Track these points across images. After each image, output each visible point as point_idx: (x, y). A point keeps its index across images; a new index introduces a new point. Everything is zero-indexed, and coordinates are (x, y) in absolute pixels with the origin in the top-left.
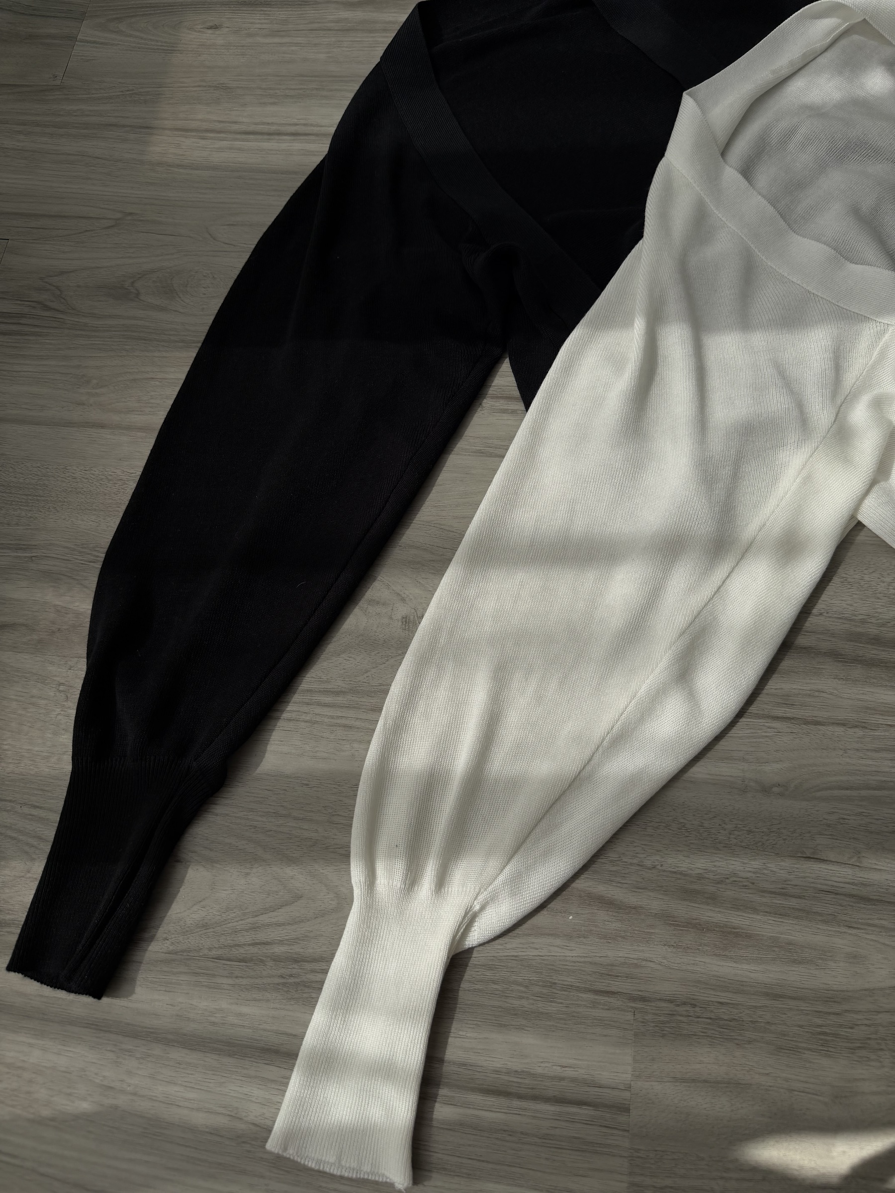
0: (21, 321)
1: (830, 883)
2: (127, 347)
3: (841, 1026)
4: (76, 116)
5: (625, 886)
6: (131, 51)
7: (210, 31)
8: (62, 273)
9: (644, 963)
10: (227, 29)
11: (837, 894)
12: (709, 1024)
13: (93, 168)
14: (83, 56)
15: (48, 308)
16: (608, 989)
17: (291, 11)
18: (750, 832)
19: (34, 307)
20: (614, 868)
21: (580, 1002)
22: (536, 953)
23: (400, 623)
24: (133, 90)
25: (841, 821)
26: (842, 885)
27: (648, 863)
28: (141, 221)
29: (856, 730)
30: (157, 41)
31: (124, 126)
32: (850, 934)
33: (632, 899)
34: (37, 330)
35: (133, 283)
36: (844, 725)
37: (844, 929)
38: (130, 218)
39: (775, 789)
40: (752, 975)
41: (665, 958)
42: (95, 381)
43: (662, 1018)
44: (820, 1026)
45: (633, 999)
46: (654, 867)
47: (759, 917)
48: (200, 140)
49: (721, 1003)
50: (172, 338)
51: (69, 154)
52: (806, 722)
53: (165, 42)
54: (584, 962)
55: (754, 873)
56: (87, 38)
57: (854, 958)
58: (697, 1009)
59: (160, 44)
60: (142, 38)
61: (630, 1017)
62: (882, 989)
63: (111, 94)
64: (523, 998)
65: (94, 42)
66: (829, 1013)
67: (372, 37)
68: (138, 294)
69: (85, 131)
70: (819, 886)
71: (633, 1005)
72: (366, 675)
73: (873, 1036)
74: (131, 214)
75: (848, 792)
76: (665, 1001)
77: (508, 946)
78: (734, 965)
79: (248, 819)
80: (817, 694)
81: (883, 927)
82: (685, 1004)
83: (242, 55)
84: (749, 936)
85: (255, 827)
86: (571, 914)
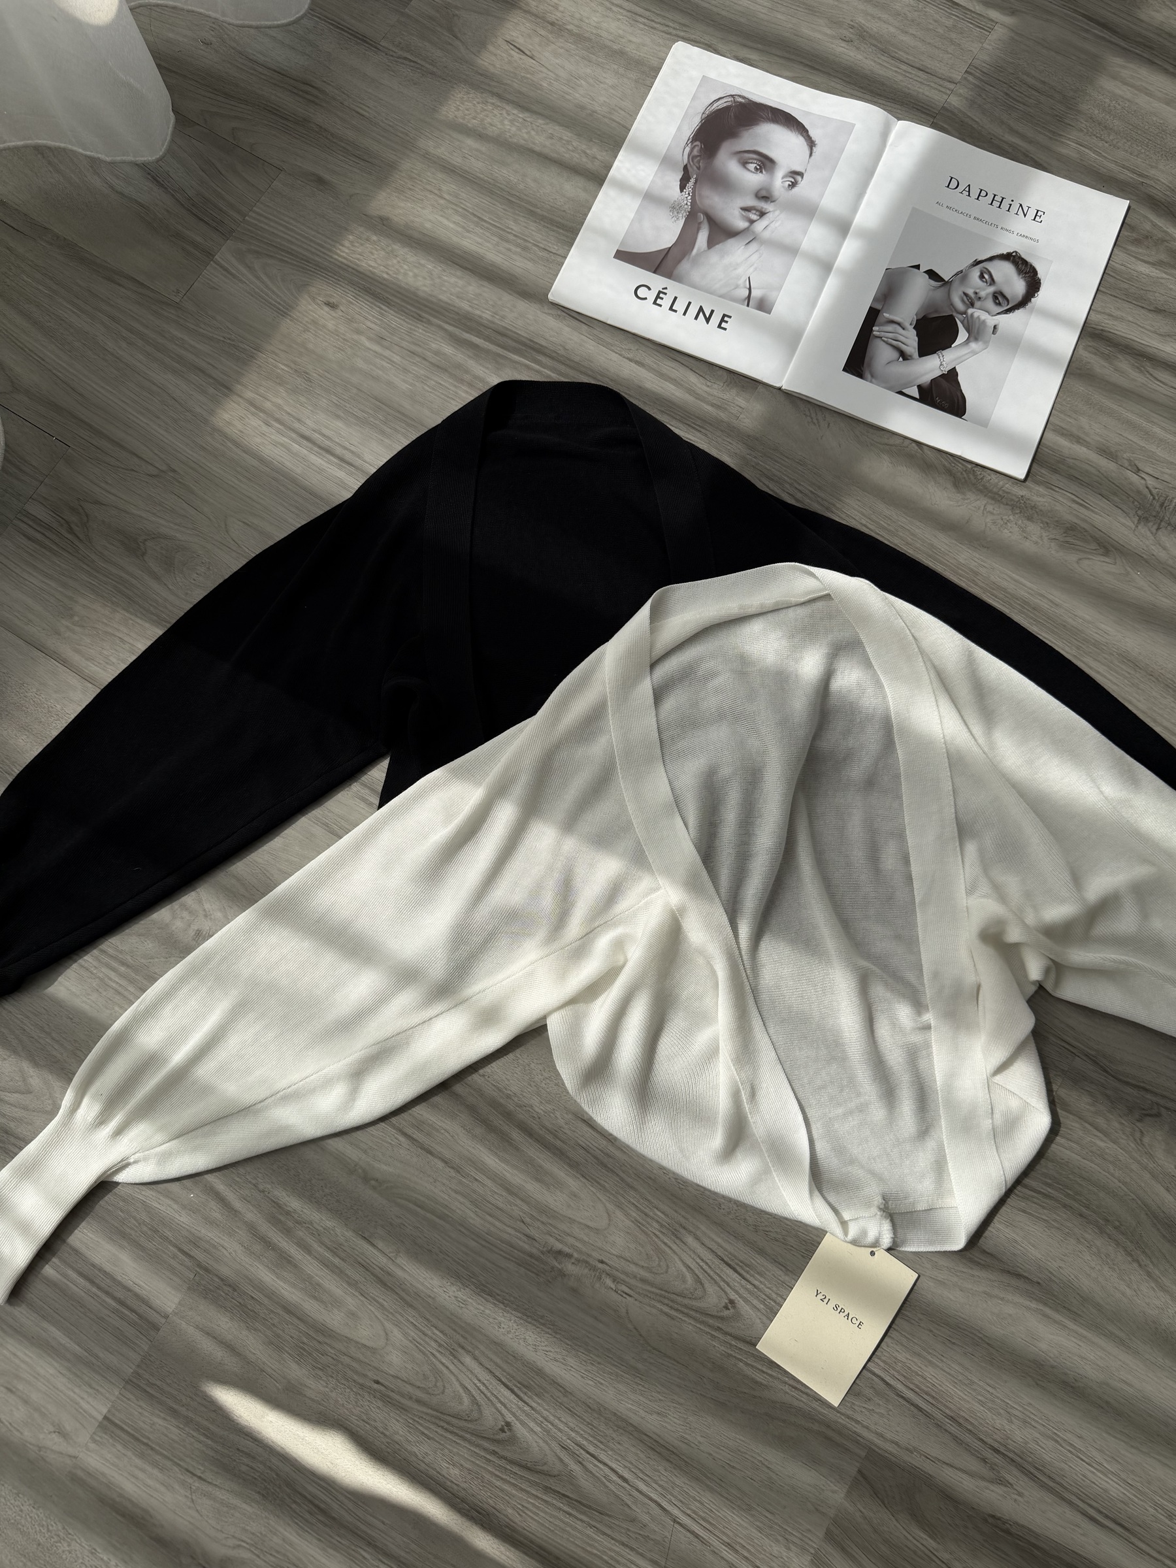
0: (46, 533)
1: (367, 1261)
2: (114, 599)
3: (317, 1350)
4: (177, 345)
5: (238, 1193)
6: (252, 296)
7: (326, 308)
8: (97, 502)
9: (220, 1248)
10: (341, 313)
11: (367, 1270)
12: (238, 1306)
13: (166, 408)
14: (210, 280)
15: (71, 531)
16: (188, 1251)
17: (404, 320)
18: (338, 1201)
19: (62, 525)
20: (238, 1179)
21: (166, 1251)
22: (158, 1206)
23: (193, 933)
24: (233, 341)
25: (402, 1226)
26: (374, 1266)
27: (261, 1187)
28: (179, 482)
29: (452, 1171)
30: (278, 296)
31: (210, 377)
32: (359, 1299)
33: (237, 1204)
34: (55, 548)
35: (145, 540)
36: (446, 1163)
37: (357, 1294)
38: (171, 474)
39: (373, 1182)
40: (283, 1291)
41: (235, 1251)
42: (76, 618)
43: (211, 1288)
44: (304, 1343)
45: (199, 1265)
46: (263, 1191)
47: (309, 1258)
48: (262, 424)
49: (253, 1298)
50: (152, 609)
51: (154, 384)
52: (423, 1147)
53: (285, 302)
54: (184, 1227)
55: (324, 1229)
56: (223, 262)
57: (352, 1315)
58: (236, 1293)
59: (278, 300)
60: (267, 286)
61: (192, 1276)
62: (357, 1342)
63: (215, 336)
64: (134, 1229)
65: (226, 270)
66: (315, 1339)
67: (455, 386)
68: (144, 554)
69: (177, 365)
70: (360, 1259)
71: (198, 1270)
72: (150, 960)
73: (332, 1367)
74: (174, 471)
75: (419, 1210)
76: (219, 1278)
77: (143, 1193)
78: (275, 1279)
79: (22, 1022)
80: (443, 1131)
81: (382, 1306)
82: (230, 1286)
83: (339, 348)
84: (296, 1266)
85: (24, 1030)
86: (193, 1193)
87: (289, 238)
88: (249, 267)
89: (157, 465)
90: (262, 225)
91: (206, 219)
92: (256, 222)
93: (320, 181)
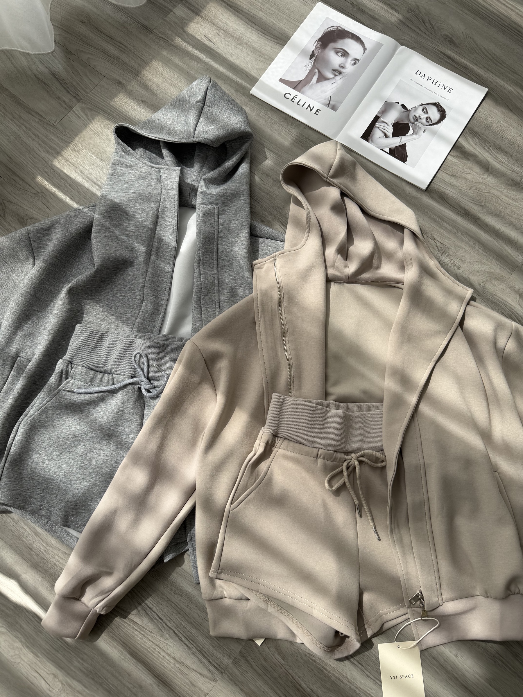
87: (104, 104)
88: (86, 115)
89: (36, 189)
90: (94, 98)
91: (71, 93)
92: (91, 97)
93: (120, 83)
